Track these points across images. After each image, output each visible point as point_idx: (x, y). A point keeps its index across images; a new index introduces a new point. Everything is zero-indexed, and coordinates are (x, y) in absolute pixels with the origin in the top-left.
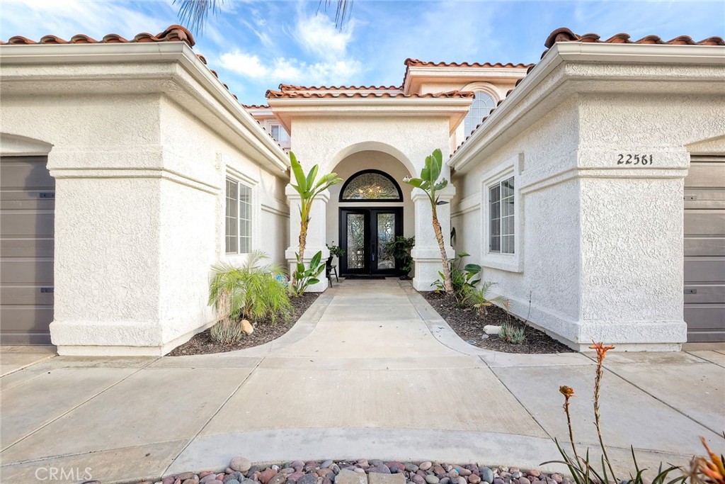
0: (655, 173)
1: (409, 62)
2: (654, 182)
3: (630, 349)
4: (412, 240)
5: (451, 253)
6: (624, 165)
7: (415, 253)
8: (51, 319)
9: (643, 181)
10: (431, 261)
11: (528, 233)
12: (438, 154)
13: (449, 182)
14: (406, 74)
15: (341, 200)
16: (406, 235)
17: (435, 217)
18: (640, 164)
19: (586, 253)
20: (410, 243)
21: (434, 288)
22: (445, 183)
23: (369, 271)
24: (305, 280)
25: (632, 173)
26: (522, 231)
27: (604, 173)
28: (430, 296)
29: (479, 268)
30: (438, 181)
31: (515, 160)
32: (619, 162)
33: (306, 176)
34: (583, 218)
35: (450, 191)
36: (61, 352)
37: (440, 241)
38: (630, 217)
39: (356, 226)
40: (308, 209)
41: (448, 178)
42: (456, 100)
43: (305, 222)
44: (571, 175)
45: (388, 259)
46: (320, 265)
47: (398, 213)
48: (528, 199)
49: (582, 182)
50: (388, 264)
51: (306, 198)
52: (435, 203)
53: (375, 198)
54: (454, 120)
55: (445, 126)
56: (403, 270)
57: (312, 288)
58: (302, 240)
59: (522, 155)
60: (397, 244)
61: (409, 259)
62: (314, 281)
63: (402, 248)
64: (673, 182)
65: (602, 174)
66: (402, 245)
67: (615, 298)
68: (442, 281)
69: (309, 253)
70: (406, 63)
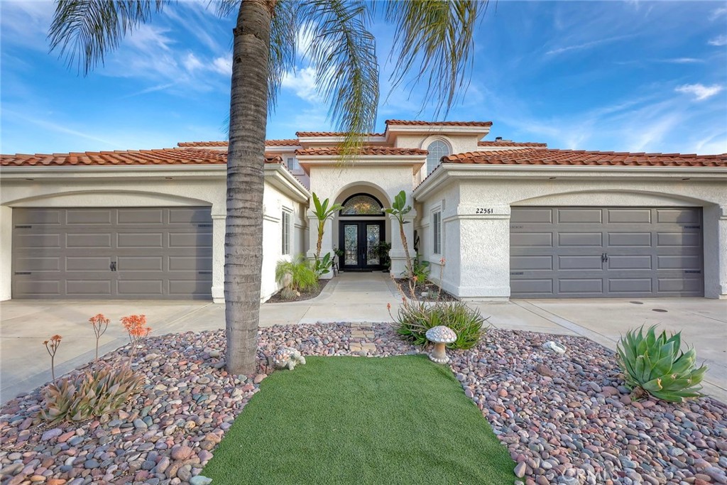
0: (495, 217)
1: (387, 122)
2: (495, 221)
3: (484, 299)
4: (390, 244)
5: (413, 253)
6: (479, 214)
7: (391, 253)
8: (212, 285)
9: (490, 221)
10: (401, 259)
11: (447, 243)
12: (403, 193)
13: (412, 208)
14: (386, 130)
15: (340, 215)
16: (387, 242)
17: (402, 232)
18: (487, 213)
19: (463, 255)
20: (389, 247)
21: (403, 277)
22: (410, 208)
23: (362, 267)
24: (320, 271)
25: (484, 217)
26: (444, 242)
27: (470, 217)
28: (399, 281)
29: (429, 263)
30: (405, 207)
31: (440, 203)
32: (477, 212)
33: (322, 205)
34: (461, 238)
35: (413, 213)
36: (215, 301)
37: (405, 246)
38: (484, 237)
39: (352, 233)
40: (323, 226)
41: (412, 205)
42: (416, 156)
43: (321, 234)
44: (456, 218)
45: (375, 258)
46: (329, 261)
47: (382, 225)
48: (447, 225)
49: (461, 221)
50: (376, 261)
51: (322, 219)
52: (402, 222)
53: (365, 213)
54: (417, 167)
55: (410, 171)
56: (384, 266)
57: (325, 276)
58: (319, 245)
59: (444, 201)
60: (380, 247)
61: (388, 258)
62: (326, 271)
63: (383, 249)
64: (504, 221)
65: (469, 217)
66: (384, 248)
67: (476, 276)
68: (407, 271)
69: (323, 254)
70: (386, 122)
